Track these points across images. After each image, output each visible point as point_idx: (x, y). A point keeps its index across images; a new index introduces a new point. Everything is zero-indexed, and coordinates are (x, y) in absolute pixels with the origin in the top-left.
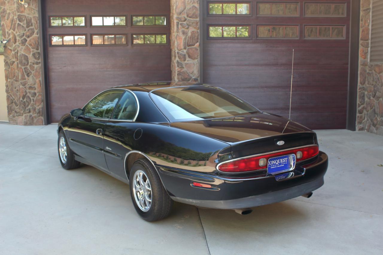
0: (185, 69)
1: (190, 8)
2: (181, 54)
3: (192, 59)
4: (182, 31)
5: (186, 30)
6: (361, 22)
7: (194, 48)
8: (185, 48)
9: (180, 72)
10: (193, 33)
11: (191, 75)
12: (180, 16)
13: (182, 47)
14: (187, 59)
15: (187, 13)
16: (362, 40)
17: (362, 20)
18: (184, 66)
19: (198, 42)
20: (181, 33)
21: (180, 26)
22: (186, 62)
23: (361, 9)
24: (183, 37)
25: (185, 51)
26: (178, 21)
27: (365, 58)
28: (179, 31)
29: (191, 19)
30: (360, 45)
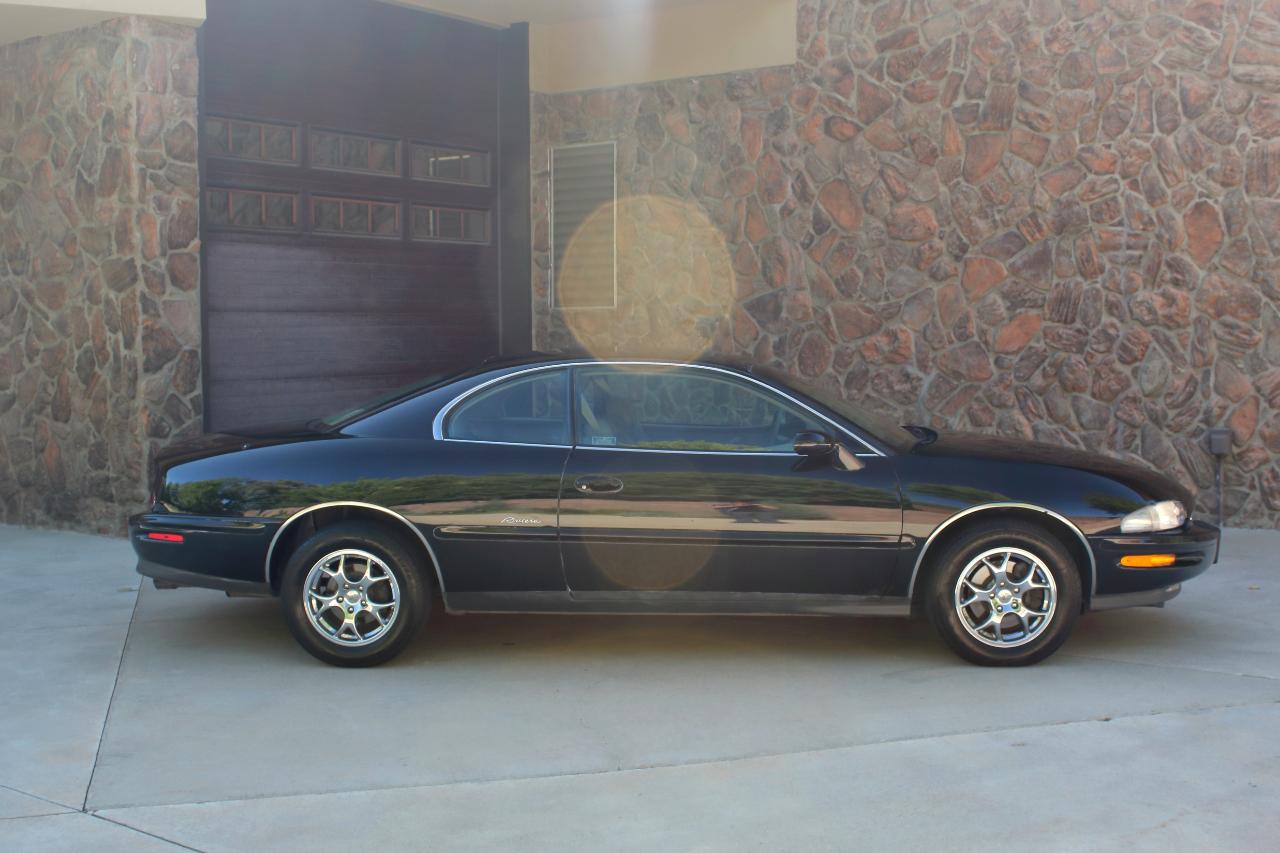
0: (163, 321)
1: (176, 130)
2: (154, 272)
3: (182, 288)
4: (155, 197)
5: (165, 196)
6: (532, 203)
7: (187, 254)
8: (164, 254)
9: (153, 330)
10: (183, 206)
11: (180, 340)
12: (149, 151)
13: (157, 251)
14: (170, 288)
15: (166, 143)
16: (536, 249)
17: (535, 201)
18: (162, 312)
19: (195, 235)
20: (152, 205)
21: (148, 181)
22: (166, 297)
23: (532, 172)
24: (159, 220)
25: (163, 262)
26: (143, 166)
27: (544, 296)
28: (148, 197)
29: (179, 163)
30: (533, 263)
